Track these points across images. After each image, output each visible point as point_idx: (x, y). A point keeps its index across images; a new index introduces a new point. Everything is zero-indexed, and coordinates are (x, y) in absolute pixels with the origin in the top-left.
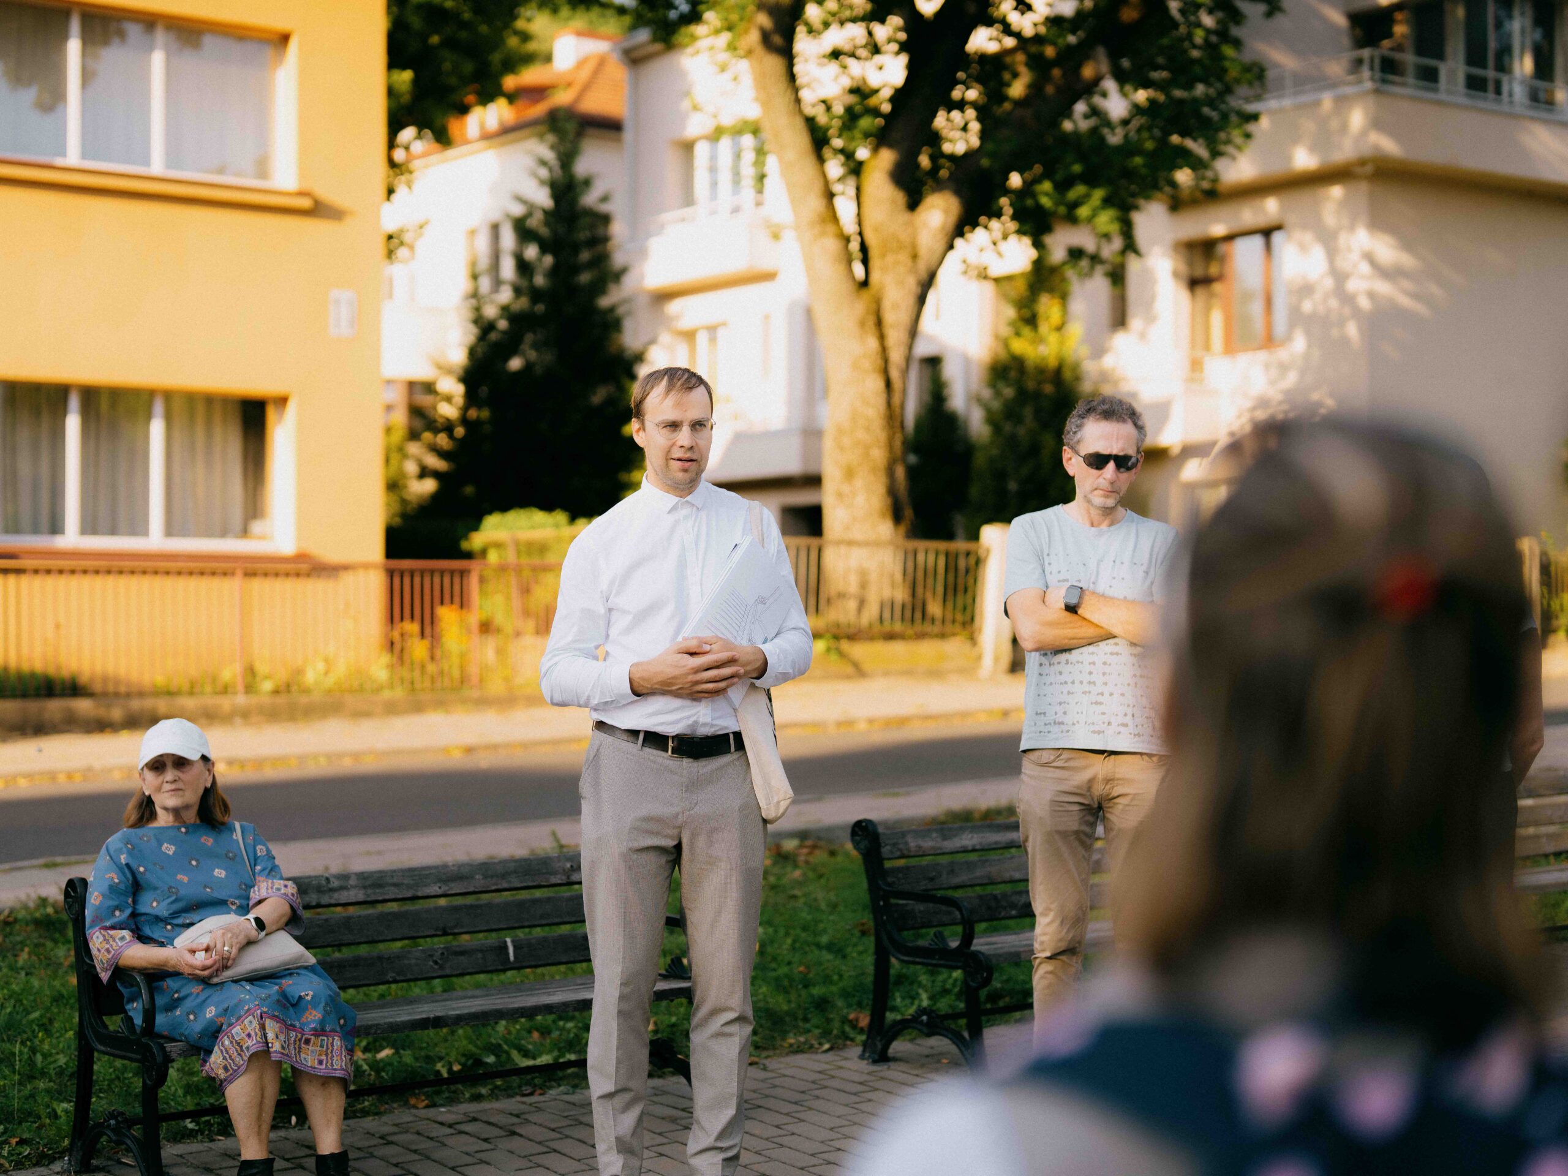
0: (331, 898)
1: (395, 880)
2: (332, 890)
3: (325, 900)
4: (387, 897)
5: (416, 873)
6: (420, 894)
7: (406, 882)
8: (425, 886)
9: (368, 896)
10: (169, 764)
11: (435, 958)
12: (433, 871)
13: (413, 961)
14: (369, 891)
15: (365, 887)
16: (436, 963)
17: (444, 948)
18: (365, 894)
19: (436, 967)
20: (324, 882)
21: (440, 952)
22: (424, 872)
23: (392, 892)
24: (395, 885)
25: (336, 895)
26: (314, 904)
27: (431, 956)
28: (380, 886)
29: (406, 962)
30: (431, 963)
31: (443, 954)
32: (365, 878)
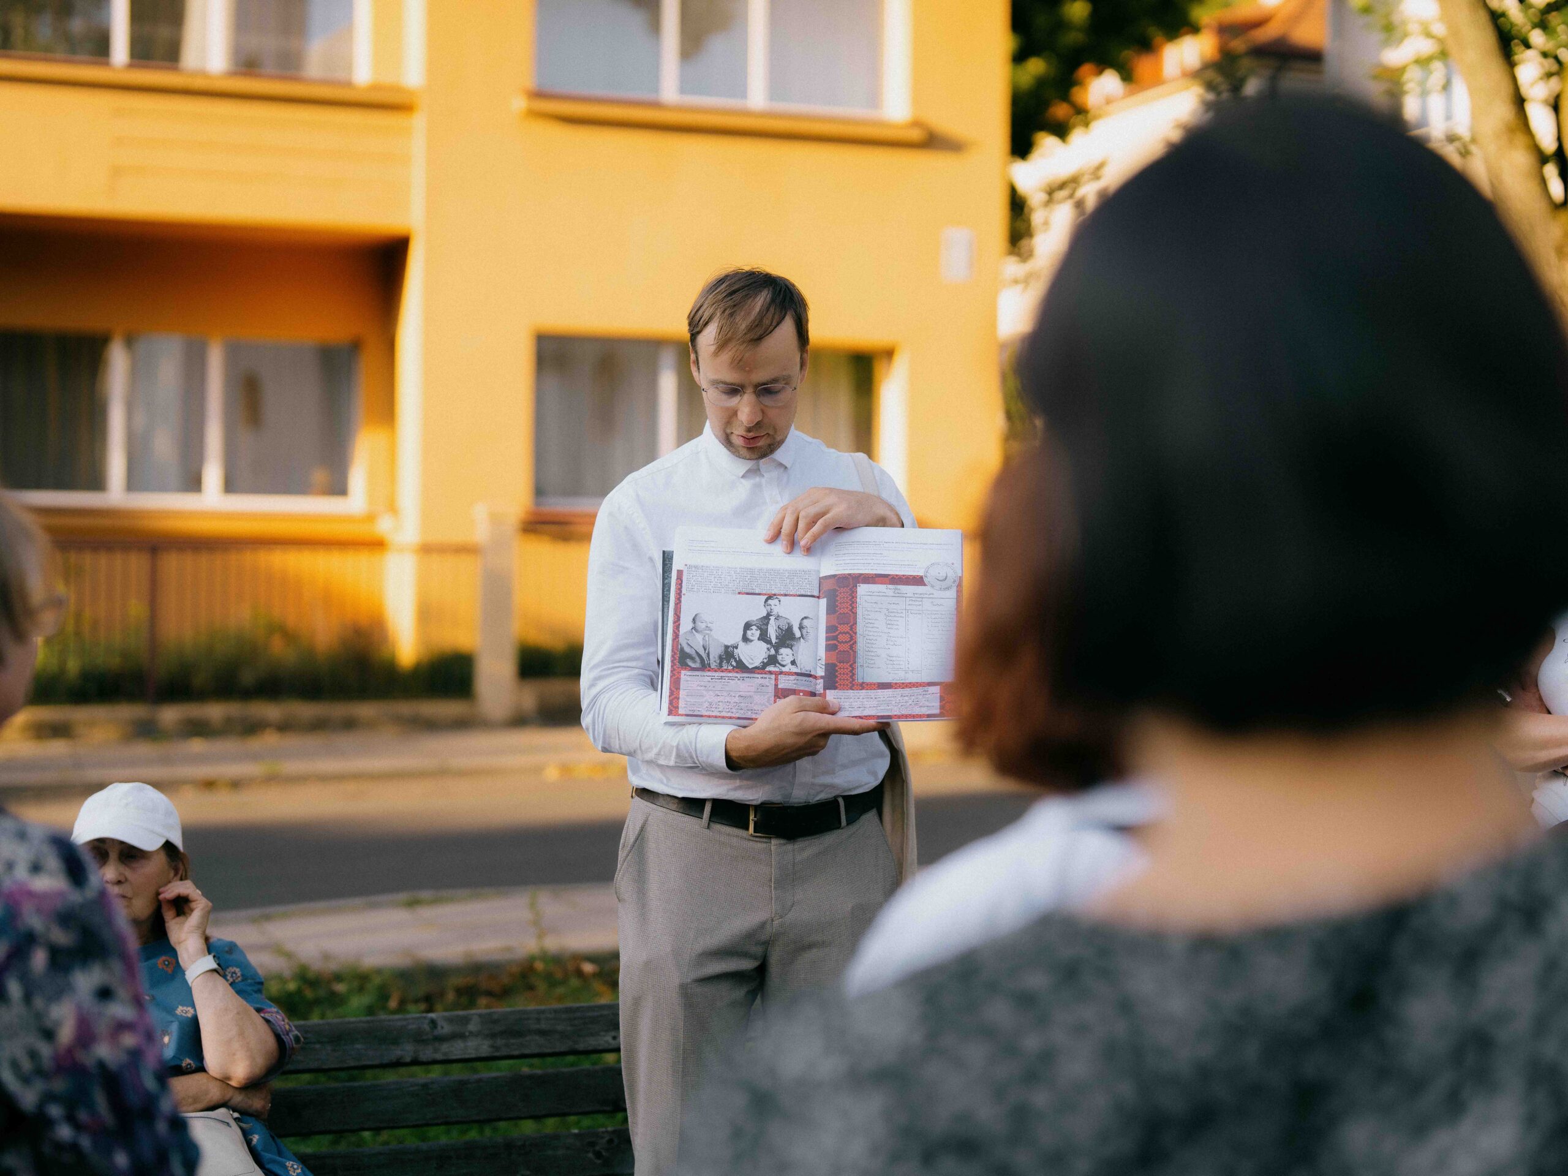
0: (436, 1051)
1: (543, 1026)
2: (441, 1039)
3: (427, 1053)
4: (527, 1051)
5: (578, 1014)
6: (581, 1046)
7: (560, 1028)
8: (592, 1035)
9: (497, 1049)
10: (113, 855)
11: (597, 1148)
12: (605, 1012)
13: (560, 1152)
14: (500, 1042)
15: (493, 1036)
16: (598, 1155)
17: (614, 1132)
18: (492, 1046)
19: (599, 1162)
20: (426, 1027)
21: (607, 1138)
22: (590, 1014)
23: (534, 1044)
24: (542, 1033)
25: (445, 1047)
26: (408, 1059)
27: (592, 1144)
28: (519, 1034)
29: (550, 1152)
30: (590, 1155)
31: (611, 1141)
32: (495, 1022)
